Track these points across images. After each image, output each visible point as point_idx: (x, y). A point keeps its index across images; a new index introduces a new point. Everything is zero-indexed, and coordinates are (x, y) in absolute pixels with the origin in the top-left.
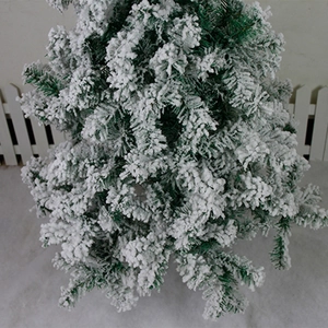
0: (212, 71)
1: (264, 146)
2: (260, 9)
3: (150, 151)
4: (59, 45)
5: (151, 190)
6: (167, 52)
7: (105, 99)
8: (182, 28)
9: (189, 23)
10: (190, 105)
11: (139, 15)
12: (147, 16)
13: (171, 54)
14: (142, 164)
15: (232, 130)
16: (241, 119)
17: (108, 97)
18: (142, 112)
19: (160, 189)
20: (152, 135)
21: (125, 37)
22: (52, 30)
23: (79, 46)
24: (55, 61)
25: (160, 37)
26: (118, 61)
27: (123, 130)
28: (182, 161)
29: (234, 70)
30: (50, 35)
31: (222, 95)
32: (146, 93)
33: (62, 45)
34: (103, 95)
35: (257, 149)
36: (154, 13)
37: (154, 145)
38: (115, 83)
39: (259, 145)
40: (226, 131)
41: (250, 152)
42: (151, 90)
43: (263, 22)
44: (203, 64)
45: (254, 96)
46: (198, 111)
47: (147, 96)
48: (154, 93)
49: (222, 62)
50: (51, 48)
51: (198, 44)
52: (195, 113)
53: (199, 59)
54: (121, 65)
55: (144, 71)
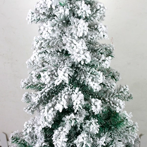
0: (105, 145)
2: (127, 114)
4: (29, 130)
6: (83, 138)
8: (90, 125)
9: (93, 123)
11: (70, 121)
12: (73, 121)
21: (62, 130)
22: (26, 123)
23: (39, 132)
24: (27, 136)
25: (79, 128)
26: (59, 142)
29: (115, 141)
30: (25, 125)
33: (31, 130)
36: (77, 120)
43: (129, 120)
44: (100, 142)
50: (25, 131)
53: (98, 139)
54: (60, 144)
55: (71, 145)
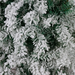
1: (69, 61)
3: (19, 55)
5: (18, 71)
7: (3, 29)
10: (39, 38)
13: (32, 16)
14: (15, 60)
15: (56, 51)
16: (61, 47)
17: (5, 28)
18: (17, 38)
19: (22, 71)
20: (22, 48)
27: (10, 43)
28: (33, 61)
31: (54, 35)
32: (20, 30)
34: (3, 27)
35: (65, 62)
37: (22, 52)
38: (7, 24)
39: (66, 60)
40: (54, 51)
41: (62, 63)
42: (23, 29)
45: (67, 38)
46: (42, 41)
47: (20, 32)
48: (23, 31)
49: (55, 22)
51: (45, 13)
52: (41, 42)
